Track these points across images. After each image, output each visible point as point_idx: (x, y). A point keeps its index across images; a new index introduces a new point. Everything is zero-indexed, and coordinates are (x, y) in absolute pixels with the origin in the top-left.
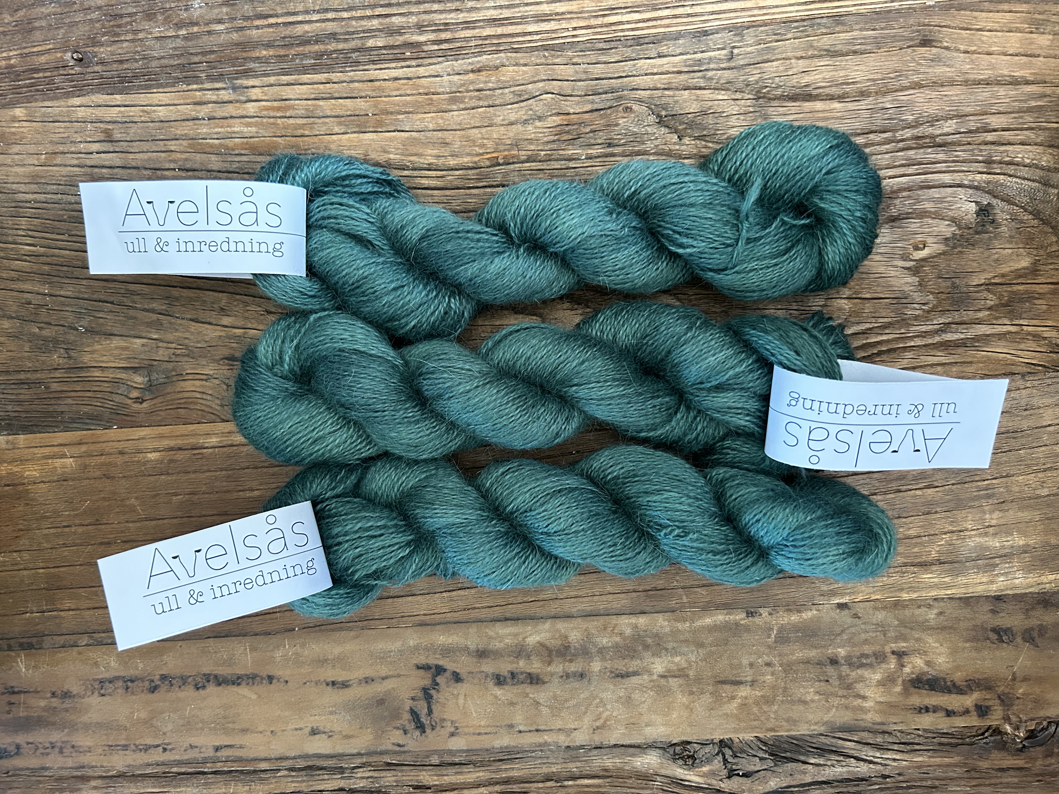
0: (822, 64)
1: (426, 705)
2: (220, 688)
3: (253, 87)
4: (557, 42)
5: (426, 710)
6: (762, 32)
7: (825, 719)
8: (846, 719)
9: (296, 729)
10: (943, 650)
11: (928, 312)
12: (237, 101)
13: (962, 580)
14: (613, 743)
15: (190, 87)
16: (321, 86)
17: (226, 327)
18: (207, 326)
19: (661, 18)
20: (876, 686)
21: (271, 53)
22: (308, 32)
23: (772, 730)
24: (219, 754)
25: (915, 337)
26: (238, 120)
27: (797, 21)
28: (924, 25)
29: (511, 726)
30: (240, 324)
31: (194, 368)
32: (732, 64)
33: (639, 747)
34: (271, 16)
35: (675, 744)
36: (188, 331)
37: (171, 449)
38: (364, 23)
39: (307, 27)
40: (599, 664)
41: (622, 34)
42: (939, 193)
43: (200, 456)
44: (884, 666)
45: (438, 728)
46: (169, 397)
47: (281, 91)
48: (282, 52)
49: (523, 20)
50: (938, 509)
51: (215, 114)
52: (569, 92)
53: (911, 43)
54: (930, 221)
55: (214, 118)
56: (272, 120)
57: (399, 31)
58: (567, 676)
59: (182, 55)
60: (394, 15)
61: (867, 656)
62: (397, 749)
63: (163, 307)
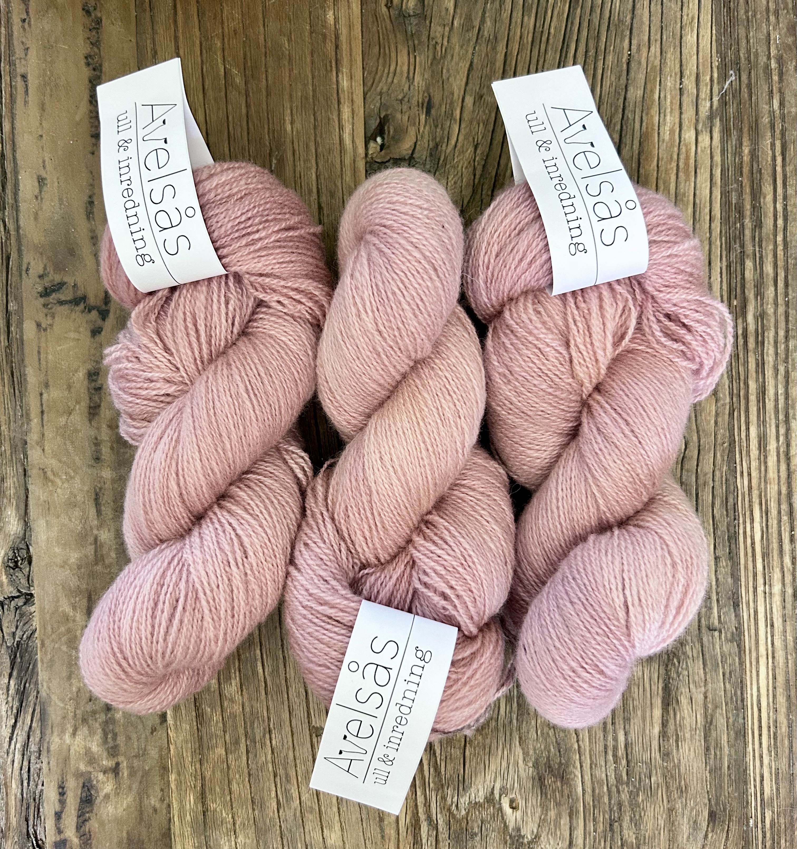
0: (698, 716)
1: (69, 299)
2: (87, 82)
3: (711, 138)
4: (737, 456)
5: (63, 298)
6: (734, 660)
7: (53, 697)
8: (53, 716)
9: (44, 162)
10: (120, 810)
11: (449, 810)
12: (697, 120)
13: (188, 830)
14: (30, 487)
15: (715, 70)
16: (707, 210)
17: (463, 101)
18: (464, 80)
19: (754, 561)
20: (85, 747)
21: (745, 158)
22: (765, 198)
23: (43, 645)
24: (19, 79)
25: (425, 796)
26: (677, 121)
27: (742, 694)
28: (730, 816)
29: (47, 385)
30: (465, 116)
31: (421, 65)
32: (704, 630)
33: (26, 513)
34: (784, 159)
35: (28, 549)
36: (460, 59)
37: (337, 37)
38: (770, 258)
39: (769, 198)
40: (109, 476)
41: (741, 521)
42: (565, 825)
43: (329, 68)
44: (105, 754)
45: (45, 311)
46: (391, 36)
47: (705, 168)
48: (746, 170)
49: (762, 422)
50: (256, 812)
51: (685, 97)
52: (686, 467)
53: (713, 803)
54: (537, 815)
55: (681, 94)
56: (675, 157)
57: (759, 294)
58: (97, 443)
59: (750, 62)
60: (776, 290)
61: (114, 738)
62: (24, 267)
63: (486, 33)
